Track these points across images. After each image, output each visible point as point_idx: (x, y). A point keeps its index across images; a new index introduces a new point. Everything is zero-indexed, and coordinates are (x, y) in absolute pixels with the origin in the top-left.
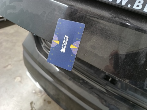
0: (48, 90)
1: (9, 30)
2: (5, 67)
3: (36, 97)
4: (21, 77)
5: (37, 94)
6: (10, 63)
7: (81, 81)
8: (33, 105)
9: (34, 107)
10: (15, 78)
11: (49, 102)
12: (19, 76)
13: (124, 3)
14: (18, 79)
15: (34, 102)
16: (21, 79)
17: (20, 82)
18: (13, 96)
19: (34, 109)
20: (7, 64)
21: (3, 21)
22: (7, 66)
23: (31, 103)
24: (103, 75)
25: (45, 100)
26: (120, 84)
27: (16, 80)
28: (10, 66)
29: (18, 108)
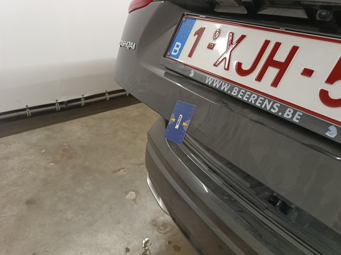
1: (131, 110)
2: (115, 172)
3: (156, 233)
4: (137, 192)
5: (159, 229)
6: (124, 165)
7: (225, 198)
8: (148, 245)
9: (148, 249)
10: (127, 193)
11: (177, 248)
12: (133, 191)
13: (226, 90)
14: (132, 195)
15: (151, 241)
16: (136, 197)
17: (134, 200)
18: (120, 222)
19: (148, 252)
20: (118, 168)
21: (125, 95)
22: (119, 170)
24: (267, 193)
25: (170, 242)
26: (296, 214)
27: (127, 197)
28: (122, 171)
29: (123, 244)
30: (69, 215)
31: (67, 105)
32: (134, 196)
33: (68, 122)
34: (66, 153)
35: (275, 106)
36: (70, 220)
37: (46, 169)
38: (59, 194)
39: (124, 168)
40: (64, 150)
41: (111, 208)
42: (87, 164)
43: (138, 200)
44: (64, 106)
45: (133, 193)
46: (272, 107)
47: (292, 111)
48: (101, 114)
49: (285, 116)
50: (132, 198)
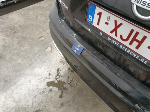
0: (66, 56)
2: (39, 38)
3: (62, 65)
4: (52, 47)
5: (64, 63)
6: (43, 34)
8: (59, 71)
9: (59, 73)
10: (47, 48)
11: (73, 71)
12: (50, 47)
13: (117, 45)
15: (60, 69)
16: (51, 50)
17: (51, 51)
18: (45, 62)
20: (41, 36)
22: (41, 37)
23: (58, 70)
25: (69, 69)
27: (47, 50)
28: (43, 37)
29: (47, 72)
30: (19, 61)
31: (6, 3)
32: (50, 49)
33: (11, 14)
34: (13, 30)
35: (137, 56)
36: (20, 64)
37: (4, 40)
38: (13, 52)
39: (44, 36)
40: (11, 29)
41: (40, 56)
42: (24, 35)
43: (52, 51)
44: (5, 4)
45: (50, 48)
46: (136, 56)
47: (144, 60)
48: (28, 7)
49: (141, 60)
50: (49, 50)
